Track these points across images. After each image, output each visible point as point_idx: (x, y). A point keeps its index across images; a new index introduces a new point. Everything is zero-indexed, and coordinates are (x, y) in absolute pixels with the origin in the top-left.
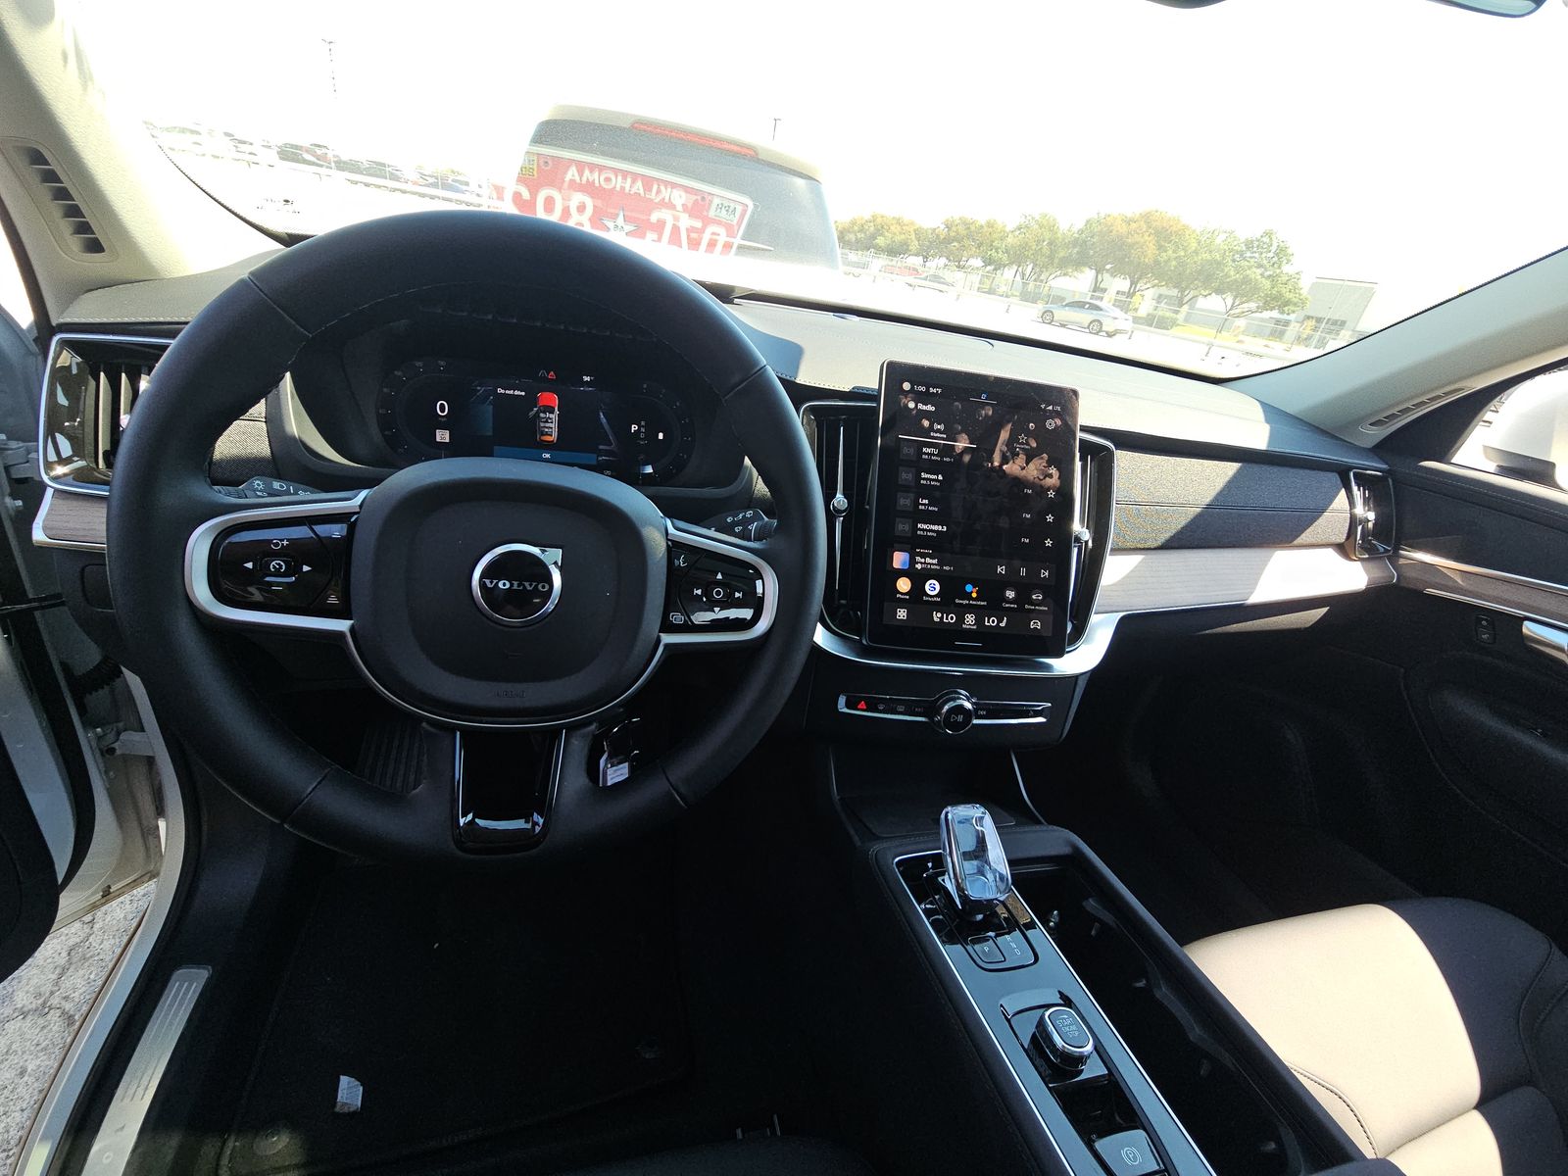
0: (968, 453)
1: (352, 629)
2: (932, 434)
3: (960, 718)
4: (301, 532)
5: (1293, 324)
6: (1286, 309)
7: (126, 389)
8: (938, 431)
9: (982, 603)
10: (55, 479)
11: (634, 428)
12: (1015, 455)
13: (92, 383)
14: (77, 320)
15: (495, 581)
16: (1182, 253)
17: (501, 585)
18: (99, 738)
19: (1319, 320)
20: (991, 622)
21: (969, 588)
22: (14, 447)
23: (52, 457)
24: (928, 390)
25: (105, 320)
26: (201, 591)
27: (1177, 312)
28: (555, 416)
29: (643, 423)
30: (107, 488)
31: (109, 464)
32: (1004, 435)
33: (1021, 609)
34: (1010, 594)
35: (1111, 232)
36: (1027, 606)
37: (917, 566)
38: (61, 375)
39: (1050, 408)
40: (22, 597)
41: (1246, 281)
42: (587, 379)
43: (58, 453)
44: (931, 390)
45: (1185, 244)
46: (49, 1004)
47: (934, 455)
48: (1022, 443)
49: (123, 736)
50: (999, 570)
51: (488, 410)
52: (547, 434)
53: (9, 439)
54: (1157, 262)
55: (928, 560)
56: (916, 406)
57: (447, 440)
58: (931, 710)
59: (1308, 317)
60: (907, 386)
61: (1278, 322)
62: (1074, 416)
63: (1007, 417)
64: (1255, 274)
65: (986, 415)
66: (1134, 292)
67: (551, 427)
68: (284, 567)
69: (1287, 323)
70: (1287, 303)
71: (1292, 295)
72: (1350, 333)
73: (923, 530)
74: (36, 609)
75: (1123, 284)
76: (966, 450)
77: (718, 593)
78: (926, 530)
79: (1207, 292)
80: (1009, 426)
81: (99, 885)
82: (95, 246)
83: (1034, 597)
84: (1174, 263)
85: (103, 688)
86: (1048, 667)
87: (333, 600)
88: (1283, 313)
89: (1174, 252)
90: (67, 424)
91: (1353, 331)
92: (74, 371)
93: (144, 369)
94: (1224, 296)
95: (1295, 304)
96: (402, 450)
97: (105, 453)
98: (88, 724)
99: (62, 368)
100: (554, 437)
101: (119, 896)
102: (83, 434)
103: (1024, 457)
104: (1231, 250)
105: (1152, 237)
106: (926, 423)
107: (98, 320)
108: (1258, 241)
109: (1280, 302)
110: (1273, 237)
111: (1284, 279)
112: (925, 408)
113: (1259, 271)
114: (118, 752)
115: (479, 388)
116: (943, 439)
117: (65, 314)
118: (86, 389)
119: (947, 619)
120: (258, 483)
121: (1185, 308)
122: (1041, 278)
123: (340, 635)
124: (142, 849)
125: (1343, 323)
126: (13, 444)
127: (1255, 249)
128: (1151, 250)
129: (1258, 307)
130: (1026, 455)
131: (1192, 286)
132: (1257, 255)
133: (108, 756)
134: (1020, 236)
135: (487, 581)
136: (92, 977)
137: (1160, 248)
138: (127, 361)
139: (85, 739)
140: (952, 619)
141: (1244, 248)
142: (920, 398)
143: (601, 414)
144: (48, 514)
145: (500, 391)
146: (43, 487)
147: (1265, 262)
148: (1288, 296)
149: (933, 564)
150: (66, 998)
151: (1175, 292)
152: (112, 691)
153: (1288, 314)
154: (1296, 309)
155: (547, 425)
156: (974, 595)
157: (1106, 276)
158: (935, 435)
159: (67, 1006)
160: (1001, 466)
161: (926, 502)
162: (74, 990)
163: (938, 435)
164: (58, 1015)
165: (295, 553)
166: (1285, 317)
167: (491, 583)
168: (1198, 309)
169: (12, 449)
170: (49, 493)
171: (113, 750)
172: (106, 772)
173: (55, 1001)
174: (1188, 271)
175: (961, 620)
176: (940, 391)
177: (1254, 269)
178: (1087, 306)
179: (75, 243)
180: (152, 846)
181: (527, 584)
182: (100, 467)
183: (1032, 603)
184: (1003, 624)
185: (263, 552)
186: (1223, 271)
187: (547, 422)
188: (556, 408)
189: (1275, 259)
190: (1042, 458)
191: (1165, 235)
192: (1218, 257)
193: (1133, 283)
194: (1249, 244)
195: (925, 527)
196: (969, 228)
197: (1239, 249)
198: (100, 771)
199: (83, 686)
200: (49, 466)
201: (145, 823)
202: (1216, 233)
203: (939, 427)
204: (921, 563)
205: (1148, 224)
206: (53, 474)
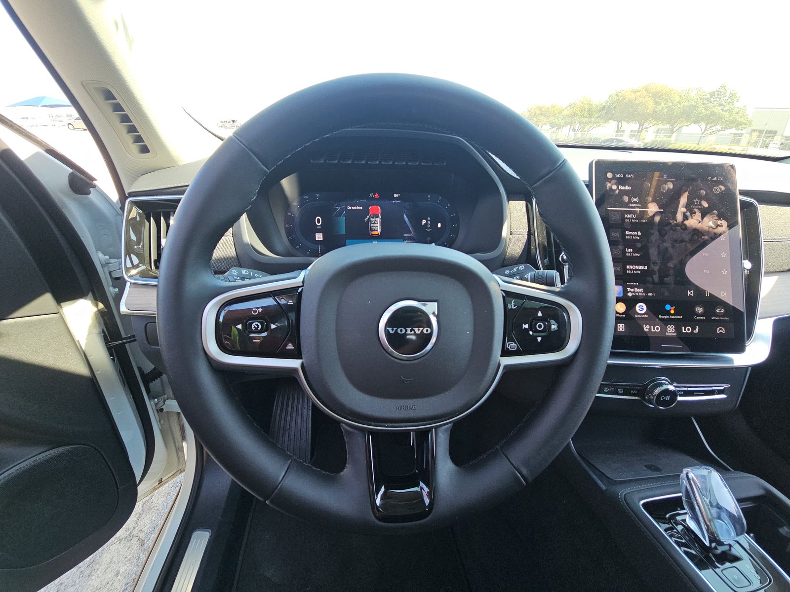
0: (658, 215)
1: (303, 366)
2: (631, 205)
3: (668, 398)
4: (269, 302)
5: (744, 135)
6: (740, 127)
7: (163, 225)
8: (635, 202)
9: (679, 317)
10: (131, 277)
11: (424, 222)
12: (693, 213)
13: (147, 224)
14: (138, 190)
15: (395, 329)
16: (671, 104)
17: (399, 331)
18: (156, 404)
19: (761, 131)
20: (687, 330)
21: (668, 307)
22: (113, 262)
23: (129, 265)
24: (625, 176)
25: (152, 188)
26: (212, 348)
27: (670, 137)
28: (379, 220)
29: (429, 219)
30: (157, 280)
31: (157, 267)
32: (684, 200)
33: (709, 320)
34: (699, 310)
35: (625, 99)
36: (713, 318)
37: (628, 294)
38: (132, 223)
39: (715, 179)
40: (119, 337)
41: (713, 114)
42: (396, 196)
43: (132, 262)
44: (627, 176)
45: (672, 99)
46: (132, 534)
47: (633, 219)
48: (697, 205)
49: (167, 402)
50: (689, 293)
51: (343, 219)
52: (375, 230)
53: (110, 258)
54: (655, 111)
55: (636, 290)
56: (618, 188)
57: (322, 239)
58: (643, 392)
59: (754, 131)
60: (610, 175)
61: (735, 135)
62: (734, 183)
63: (684, 188)
64: (718, 110)
65: (668, 188)
66: (642, 130)
67: (377, 227)
68: (260, 327)
69: (741, 135)
70: (740, 124)
71: (742, 119)
72: (780, 137)
73: (631, 270)
74: (126, 343)
75: (635, 126)
76: (656, 213)
77: (540, 326)
78: (633, 269)
79: (688, 123)
80: (686, 194)
81: (158, 478)
82: (145, 150)
83: (718, 311)
84: (666, 110)
85: (157, 379)
86: (731, 361)
87: (290, 347)
88: (738, 129)
89: (665, 104)
90: (135, 247)
91: (782, 136)
92: (138, 219)
93: (172, 213)
94: (699, 125)
95: (745, 124)
96: (298, 247)
97: (155, 261)
98: (151, 397)
99: (132, 219)
100: (379, 232)
101: (166, 483)
102: (144, 252)
103: (700, 214)
104: (701, 99)
105: (650, 98)
106: (626, 199)
107: (148, 189)
108: (717, 91)
109: (737, 124)
110: (727, 88)
111: (737, 110)
112: (624, 188)
113: (720, 108)
114: (165, 410)
115: (337, 208)
116: (639, 208)
117: (132, 187)
118: (144, 228)
119: (654, 329)
120: (234, 271)
121: (675, 134)
122: (585, 130)
123: (295, 370)
124: (176, 459)
125: (775, 132)
126: (113, 261)
127: (716, 96)
128: (651, 106)
129: (722, 128)
130: (701, 213)
131: (678, 122)
132: (718, 99)
133: (160, 413)
134: (571, 110)
135: (390, 329)
136: (153, 518)
137: (656, 103)
138: (163, 210)
139: (150, 405)
140: (657, 329)
141: (709, 96)
142: (621, 182)
143: (405, 216)
144: (127, 297)
145: (349, 208)
146: (125, 282)
147: (723, 102)
148: (740, 120)
149: (640, 292)
150: (141, 531)
151: (668, 126)
152: (162, 381)
153: (742, 130)
154: (746, 126)
155: (375, 225)
156: (672, 312)
157: (624, 123)
158: (633, 205)
159: (141, 535)
160: (682, 222)
161: (631, 250)
162: (145, 526)
163: (635, 205)
164: (136, 540)
165: (267, 316)
166: (740, 132)
167: (393, 330)
168: (682, 134)
169: (112, 263)
170: (128, 284)
171: (162, 410)
172: (160, 421)
173: (135, 533)
174: (675, 114)
175: (664, 330)
176: (633, 176)
177: (717, 107)
178: (615, 141)
179: (135, 148)
180: (181, 457)
181: (416, 329)
182: (153, 269)
183: (716, 315)
184: (696, 331)
185: (246, 318)
186: (697, 110)
187: (374, 223)
188: (380, 215)
189: (730, 100)
190: (714, 214)
191: (657, 97)
192: (694, 103)
193: (641, 125)
194: (712, 94)
195: (631, 267)
196: (541, 110)
197: (706, 97)
198: (157, 421)
199: (148, 378)
200: (128, 270)
201: (177, 444)
202: (691, 90)
203: (635, 200)
204: (632, 292)
205: (648, 91)
206: (129, 274)
